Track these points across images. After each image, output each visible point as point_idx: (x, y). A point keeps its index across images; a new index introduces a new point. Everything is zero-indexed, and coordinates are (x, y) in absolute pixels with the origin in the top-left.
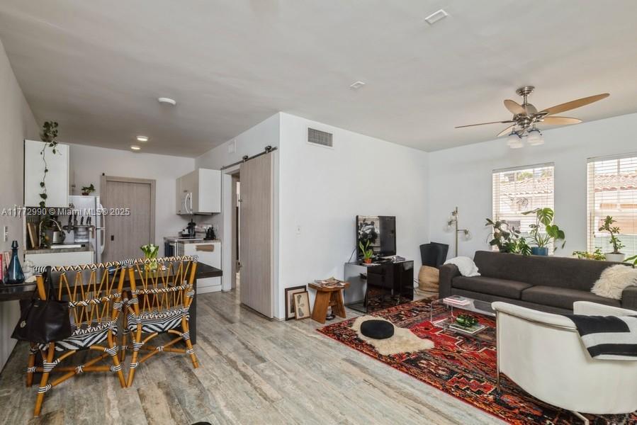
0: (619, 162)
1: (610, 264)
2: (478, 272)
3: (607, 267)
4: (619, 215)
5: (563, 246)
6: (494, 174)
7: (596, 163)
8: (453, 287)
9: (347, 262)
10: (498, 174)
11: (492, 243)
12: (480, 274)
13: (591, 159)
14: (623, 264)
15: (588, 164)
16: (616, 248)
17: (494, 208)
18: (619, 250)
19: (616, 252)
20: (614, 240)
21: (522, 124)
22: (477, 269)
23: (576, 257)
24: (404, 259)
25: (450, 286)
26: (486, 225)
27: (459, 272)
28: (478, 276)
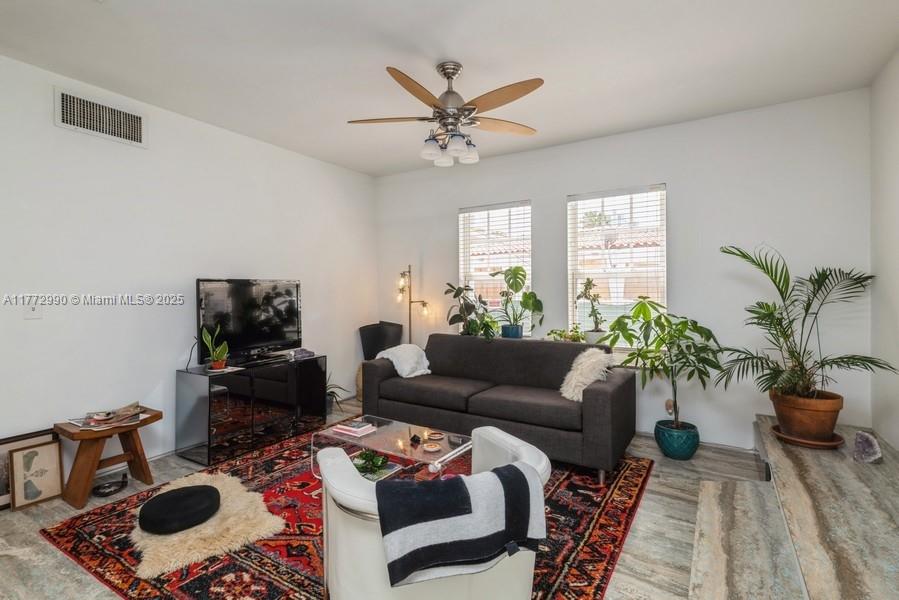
0: (603, 202)
1: (584, 348)
2: (429, 368)
3: (580, 353)
4: (601, 276)
5: (541, 322)
6: (461, 216)
7: (579, 202)
8: (381, 397)
9: (183, 367)
10: (467, 215)
11: (454, 320)
12: (429, 372)
13: (572, 197)
14: (597, 346)
15: (569, 204)
16: (597, 324)
17: (461, 267)
18: (600, 327)
19: (597, 330)
20: (594, 313)
21: (445, 125)
22: (427, 363)
23: (551, 338)
24: (312, 354)
25: (377, 397)
26: (446, 293)
27: (396, 371)
28: (428, 374)
